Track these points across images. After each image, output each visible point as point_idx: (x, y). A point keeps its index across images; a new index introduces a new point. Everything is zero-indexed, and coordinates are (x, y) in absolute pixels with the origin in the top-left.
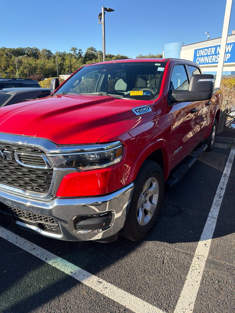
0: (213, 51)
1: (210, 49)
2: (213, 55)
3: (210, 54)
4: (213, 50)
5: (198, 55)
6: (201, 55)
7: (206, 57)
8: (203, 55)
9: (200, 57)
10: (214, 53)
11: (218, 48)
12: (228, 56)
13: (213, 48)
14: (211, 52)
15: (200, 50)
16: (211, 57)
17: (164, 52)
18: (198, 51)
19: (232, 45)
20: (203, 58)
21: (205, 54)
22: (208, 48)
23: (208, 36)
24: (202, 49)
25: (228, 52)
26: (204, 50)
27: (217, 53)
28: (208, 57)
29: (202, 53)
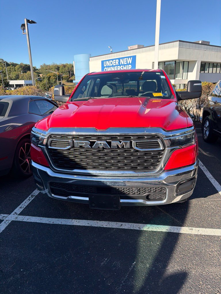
0: (117, 63)
1: (115, 60)
2: (117, 66)
3: (115, 65)
4: (117, 61)
5: (105, 66)
6: (107, 66)
7: (112, 67)
8: (109, 65)
9: (106, 67)
10: (118, 64)
11: (121, 60)
12: (130, 67)
13: (117, 60)
14: (115, 63)
15: (106, 62)
16: (116, 67)
17: (74, 62)
18: (104, 62)
19: (132, 58)
20: (109, 68)
21: (111, 65)
22: (112, 60)
23: (111, 50)
24: (108, 60)
25: (129, 64)
26: (109, 61)
27: (121, 64)
28: (114, 67)
29: (108, 63)
